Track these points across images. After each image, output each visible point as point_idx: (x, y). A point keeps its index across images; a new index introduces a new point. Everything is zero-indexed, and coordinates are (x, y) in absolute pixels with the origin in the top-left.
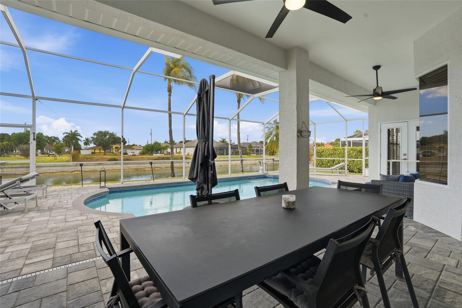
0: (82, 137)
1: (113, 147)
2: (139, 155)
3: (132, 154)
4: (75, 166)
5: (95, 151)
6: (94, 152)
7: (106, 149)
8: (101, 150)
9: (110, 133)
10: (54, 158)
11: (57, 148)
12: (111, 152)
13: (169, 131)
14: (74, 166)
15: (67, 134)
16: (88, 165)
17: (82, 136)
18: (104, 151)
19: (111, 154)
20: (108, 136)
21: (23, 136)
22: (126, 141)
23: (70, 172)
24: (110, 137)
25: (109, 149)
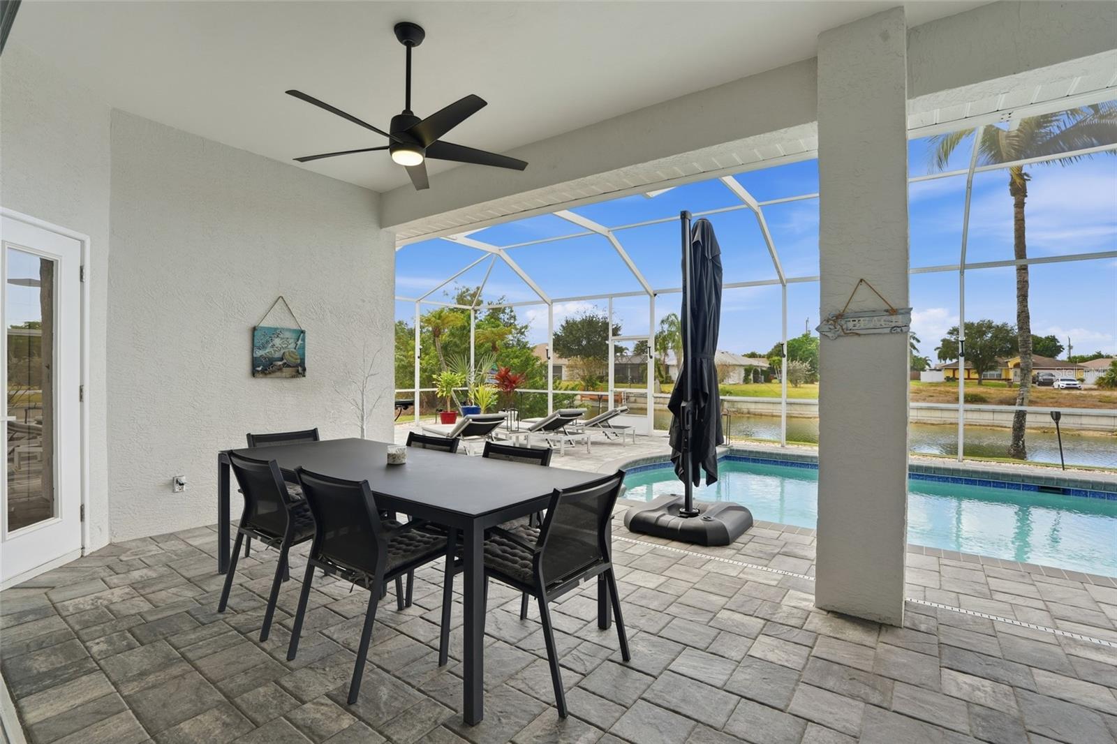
0: (918, 341)
1: (1009, 364)
2: (1096, 387)
3: (1063, 384)
5: (954, 375)
6: (951, 376)
7: (983, 370)
8: (971, 371)
9: (998, 326)
12: (1003, 377)
13: (1016, 318)
18: (979, 374)
19: (1000, 382)
20: (990, 335)
22: (1061, 346)
24: (995, 337)
25: (992, 368)
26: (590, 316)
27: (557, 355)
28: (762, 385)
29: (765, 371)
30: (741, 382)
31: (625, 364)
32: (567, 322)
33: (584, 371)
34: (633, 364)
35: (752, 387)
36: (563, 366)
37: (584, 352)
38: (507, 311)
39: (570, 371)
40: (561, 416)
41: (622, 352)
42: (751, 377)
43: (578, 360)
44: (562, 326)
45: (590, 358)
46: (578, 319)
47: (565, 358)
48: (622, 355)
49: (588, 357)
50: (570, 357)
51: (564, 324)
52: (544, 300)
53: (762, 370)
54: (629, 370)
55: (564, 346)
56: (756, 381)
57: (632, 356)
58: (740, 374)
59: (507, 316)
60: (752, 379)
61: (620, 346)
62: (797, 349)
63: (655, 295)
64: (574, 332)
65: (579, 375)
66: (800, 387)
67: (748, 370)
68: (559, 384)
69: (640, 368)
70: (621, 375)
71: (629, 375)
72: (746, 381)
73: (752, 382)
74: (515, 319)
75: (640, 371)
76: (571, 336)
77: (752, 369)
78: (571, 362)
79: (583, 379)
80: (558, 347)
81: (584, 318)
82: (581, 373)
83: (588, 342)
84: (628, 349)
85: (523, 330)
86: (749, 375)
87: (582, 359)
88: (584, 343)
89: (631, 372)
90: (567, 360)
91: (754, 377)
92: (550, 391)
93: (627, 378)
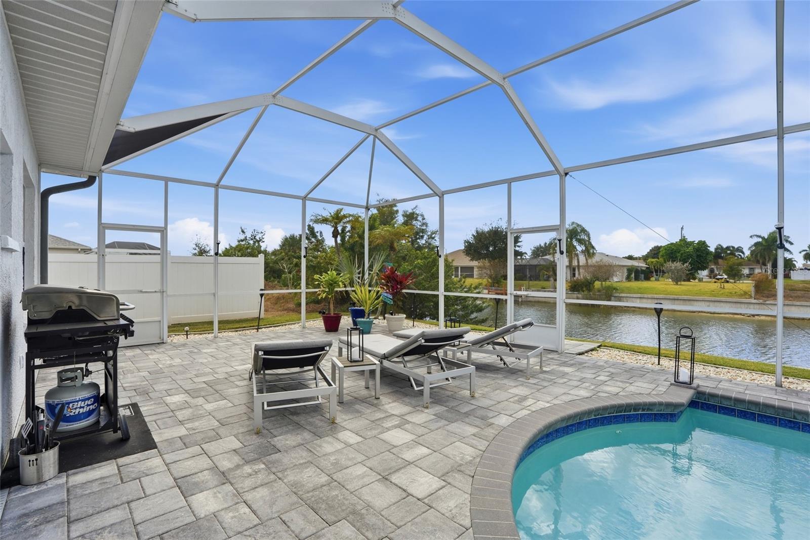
4: (761, 304)
10: (719, 286)
11: (731, 267)
14: (759, 304)
15: (760, 240)
16: (793, 305)
17: (792, 241)
21: (675, 248)
23: (749, 316)
26: (495, 227)
27: (470, 258)
28: (643, 283)
29: (644, 270)
30: (624, 280)
31: (525, 265)
32: (477, 232)
33: (490, 271)
34: (531, 265)
35: (635, 284)
36: (475, 267)
37: (490, 256)
38: (420, 218)
39: (479, 271)
40: (426, 341)
41: (521, 256)
42: (633, 275)
43: (487, 263)
44: (473, 235)
45: (496, 261)
46: (486, 229)
47: (476, 261)
48: (522, 259)
49: (494, 260)
50: (480, 259)
51: (475, 234)
52: (435, 192)
53: (642, 270)
54: (528, 270)
55: (475, 251)
56: (637, 279)
57: (530, 259)
58: (623, 273)
59: (419, 224)
60: (634, 277)
61: (520, 251)
62: (675, 251)
63: (566, 174)
64: (482, 240)
65: (487, 274)
66: (680, 285)
67: (630, 270)
68: (464, 282)
69: (537, 269)
70: (521, 274)
71: (528, 274)
72: (628, 278)
73: (633, 280)
74: (426, 226)
75: (537, 271)
76: (480, 243)
77: (633, 269)
78: (481, 264)
79: (490, 277)
80: (470, 252)
81: (491, 228)
82: (488, 272)
83: (495, 248)
84: (526, 254)
85: (433, 236)
86: (632, 274)
87: (490, 262)
88: (491, 249)
89: (529, 272)
90: (477, 262)
91: (635, 276)
92: (441, 293)
93: (526, 276)
